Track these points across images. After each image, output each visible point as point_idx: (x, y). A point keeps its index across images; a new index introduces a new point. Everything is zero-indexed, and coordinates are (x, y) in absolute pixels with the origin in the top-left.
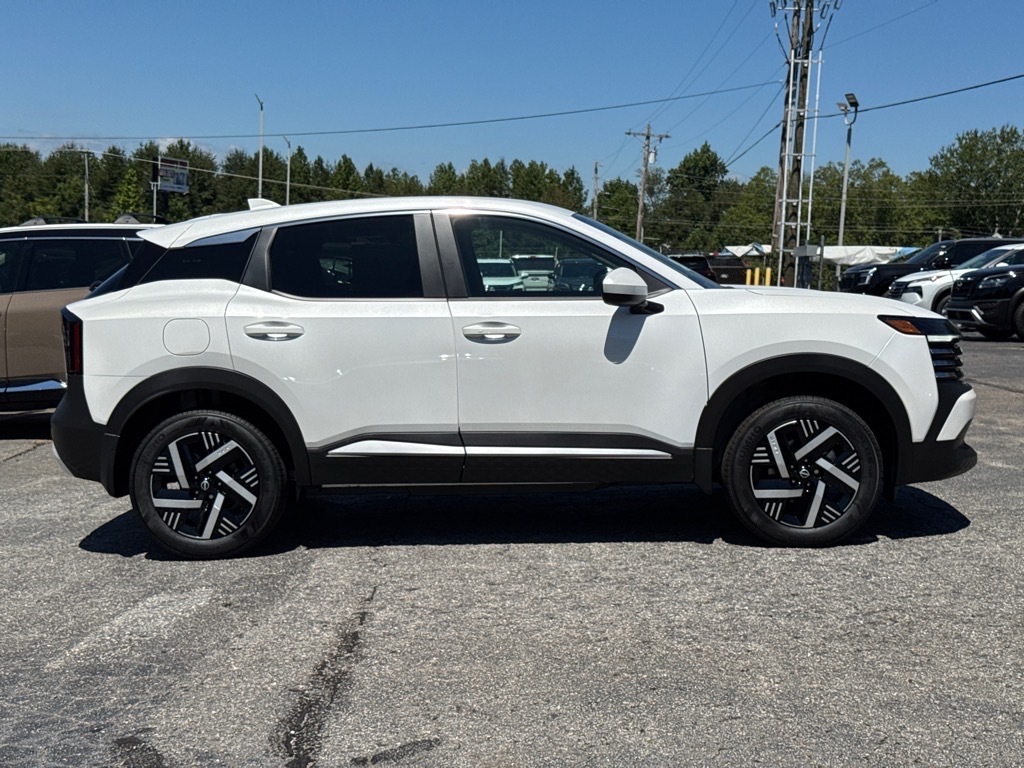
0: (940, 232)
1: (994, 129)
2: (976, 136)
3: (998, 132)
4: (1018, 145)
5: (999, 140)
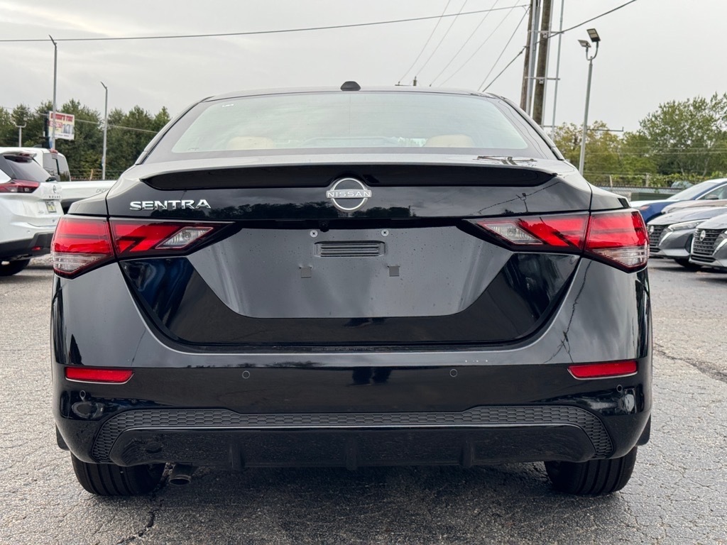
1: (688, 100)
2: (674, 106)
3: (691, 102)
4: (707, 111)
5: (691, 108)
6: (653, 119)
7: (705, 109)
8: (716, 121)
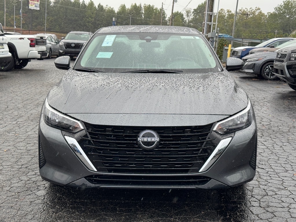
2: (289, 1)
6: (280, 7)
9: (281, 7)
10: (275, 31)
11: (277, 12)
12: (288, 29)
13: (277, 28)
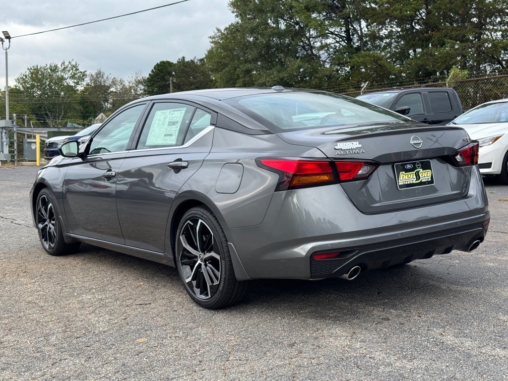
0: (26, 117)
1: (46, 65)
2: (37, 69)
3: (48, 66)
4: (59, 73)
5: (49, 71)
6: (24, 77)
7: (58, 72)
8: (66, 79)
9: (26, 77)
10: (24, 116)
11: (20, 86)
12: (43, 113)
13: (24, 111)
